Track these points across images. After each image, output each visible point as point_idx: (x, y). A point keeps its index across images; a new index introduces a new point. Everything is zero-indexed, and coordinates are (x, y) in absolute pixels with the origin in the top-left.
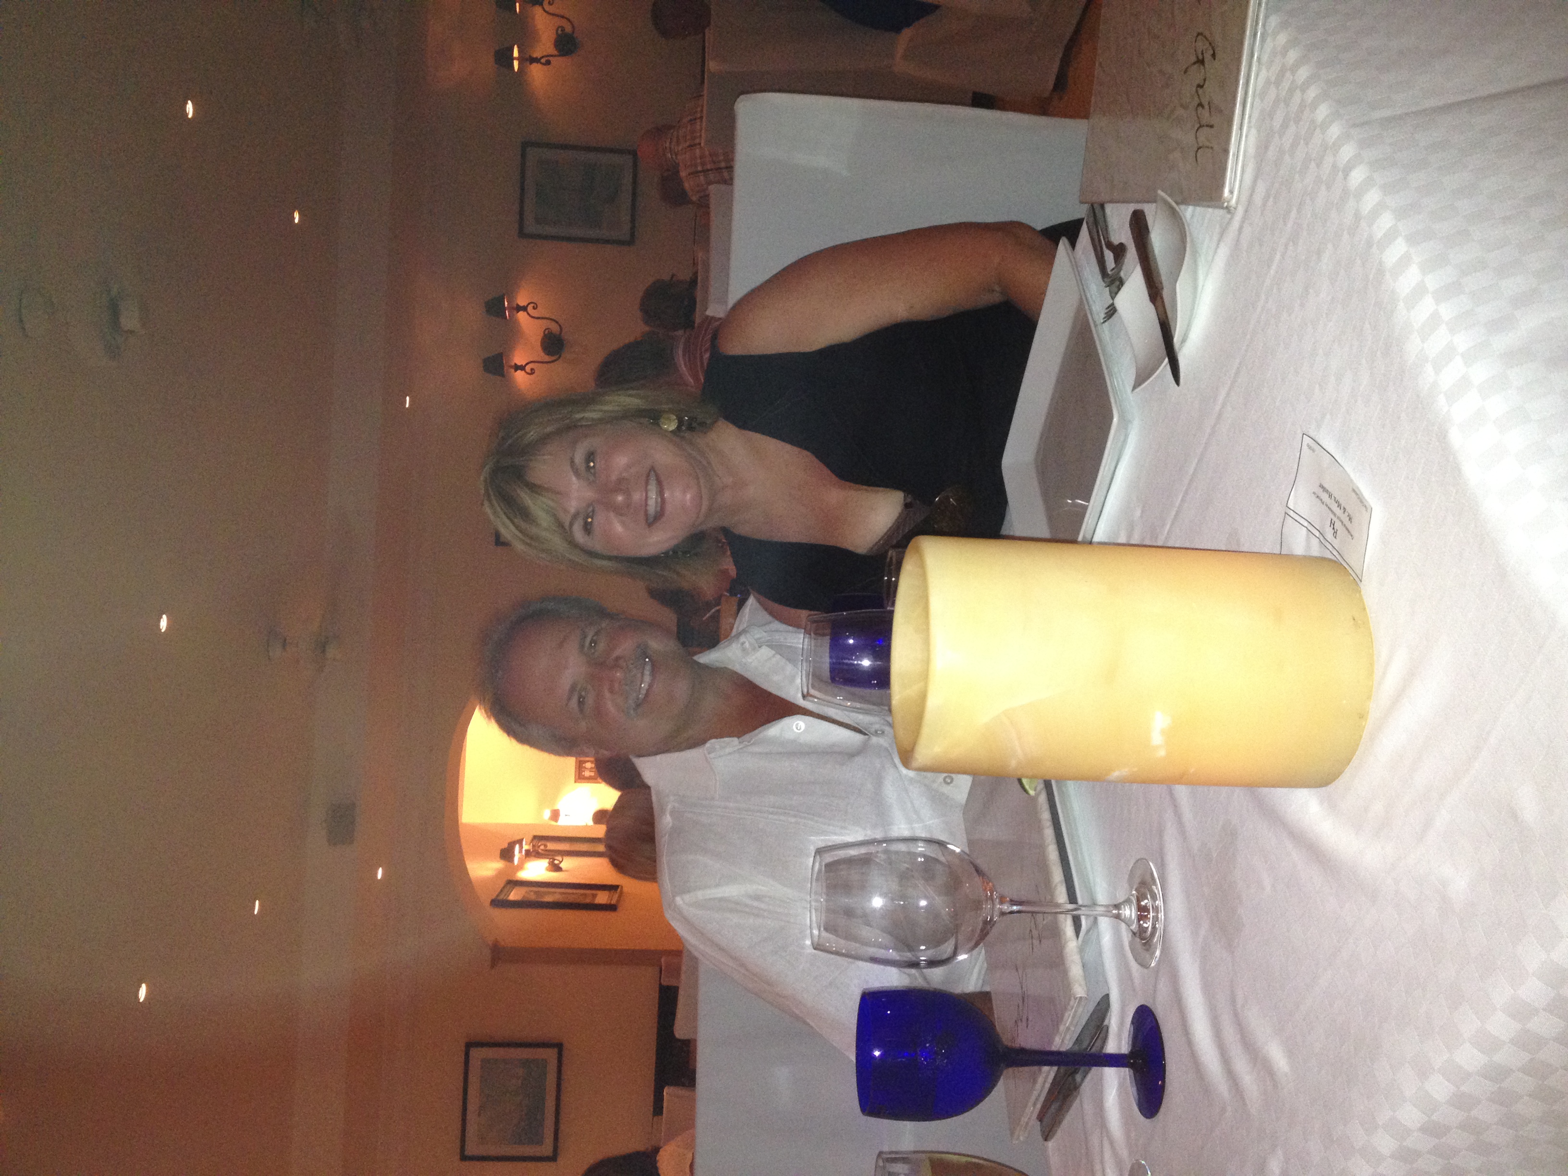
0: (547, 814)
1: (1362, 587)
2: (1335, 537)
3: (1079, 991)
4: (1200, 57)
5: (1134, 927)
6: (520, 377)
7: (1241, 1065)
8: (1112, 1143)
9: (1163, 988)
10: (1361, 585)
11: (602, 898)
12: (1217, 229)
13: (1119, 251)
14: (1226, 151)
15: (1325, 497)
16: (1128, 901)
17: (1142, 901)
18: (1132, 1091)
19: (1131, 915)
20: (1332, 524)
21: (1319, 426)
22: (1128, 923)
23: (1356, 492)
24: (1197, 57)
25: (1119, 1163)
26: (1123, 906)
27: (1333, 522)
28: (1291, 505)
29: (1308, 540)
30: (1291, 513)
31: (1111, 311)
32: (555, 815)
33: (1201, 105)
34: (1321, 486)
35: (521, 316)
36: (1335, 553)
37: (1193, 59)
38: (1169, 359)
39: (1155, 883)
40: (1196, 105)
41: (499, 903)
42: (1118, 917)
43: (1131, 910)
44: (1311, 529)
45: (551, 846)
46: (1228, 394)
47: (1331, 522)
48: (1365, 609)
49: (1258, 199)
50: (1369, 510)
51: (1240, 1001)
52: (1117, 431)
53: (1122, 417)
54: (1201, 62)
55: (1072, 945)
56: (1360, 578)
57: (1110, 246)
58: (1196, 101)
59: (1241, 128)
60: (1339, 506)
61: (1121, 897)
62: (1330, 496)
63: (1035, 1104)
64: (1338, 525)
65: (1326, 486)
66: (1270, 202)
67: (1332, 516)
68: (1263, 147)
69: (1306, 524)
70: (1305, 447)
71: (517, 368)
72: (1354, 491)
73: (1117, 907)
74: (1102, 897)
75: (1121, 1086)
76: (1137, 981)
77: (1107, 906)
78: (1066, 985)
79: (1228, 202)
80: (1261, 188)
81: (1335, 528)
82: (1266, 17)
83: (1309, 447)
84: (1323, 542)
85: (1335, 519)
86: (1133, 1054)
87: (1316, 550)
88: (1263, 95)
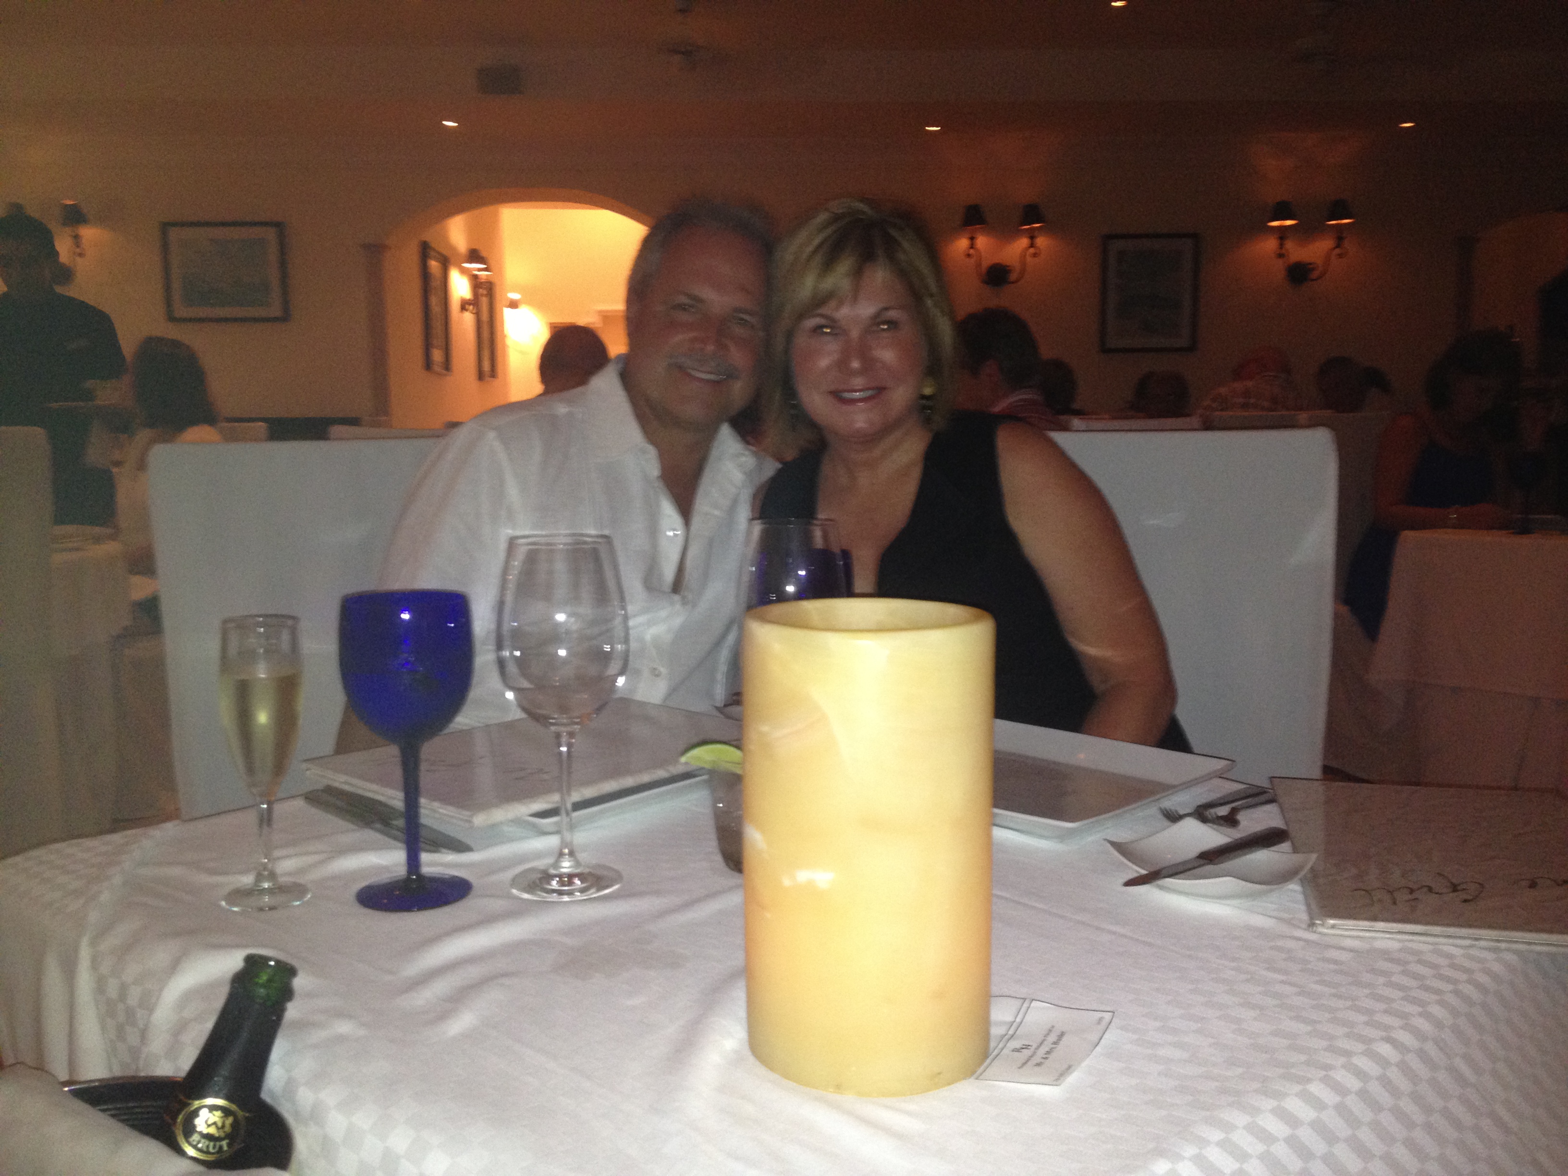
0: (514, 296)
1: (970, 1080)
2: (1013, 1051)
3: (480, 819)
4: (1459, 888)
5: (553, 871)
6: (963, 243)
7: (440, 987)
8: (322, 862)
9: (497, 905)
10: (972, 1080)
11: (437, 355)
12: (1286, 916)
13: (1230, 820)
14: (1375, 919)
15: (1052, 1038)
16: (578, 864)
17: (579, 879)
18: (384, 878)
19: (563, 868)
20: (1026, 1047)
21: (1123, 1028)
22: (556, 865)
23: (1069, 1069)
24: (1459, 885)
25: (301, 871)
26: (573, 859)
27: (1029, 1047)
28: (1034, 1004)
29: (1005, 1023)
30: (1026, 1005)
31: (1173, 817)
32: (514, 305)
33: (1412, 891)
34: (1062, 1035)
35: (1024, 242)
36: (995, 1053)
37: (1454, 881)
38: (1147, 874)
39: (598, 890)
40: (1411, 886)
41: (425, 251)
42: (561, 855)
43: (568, 868)
44: (1015, 1027)
45: (484, 301)
46: (1124, 936)
47: (1029, 1046)
48: (949, 1084)
49: (1333, 954)
50: (1055, 1083)
51: (506, 981)
52: (1058, 827)
53: (1071, 833)
54: (1455, 888)
55: (524, 809)
56: (981, 1077)
57: (1234, 811)
58: (1415, 887)
59: (1399, 932)
60: (1048, 1053)
61: (582, 856)
62: (1055, 1043)
63: (346, 783)
64: (1026, 1053)
65: (1065, 1039)
66: (1332, 966)
67: (1035, 1046)
68: (1386, 955)
69: (1018, 1020)
70: (1099, 1015)
71: (972, 239)
72: (1070, 1067)
73: (572, 854)
74: (581, 837)
75: (386, 868)
76: (494, 878)
77: (571, 843)
78: (484, 806)
79: (1323, 925)
80: (1344, 956)
81: (1023, 1050)
82: (1515, 952)
83: (1100, 1020)
84: (1004, 1040)
85: (1032, 1049)
86: (421, 878)
87: (996, 1031)
88: (1437, 952)
